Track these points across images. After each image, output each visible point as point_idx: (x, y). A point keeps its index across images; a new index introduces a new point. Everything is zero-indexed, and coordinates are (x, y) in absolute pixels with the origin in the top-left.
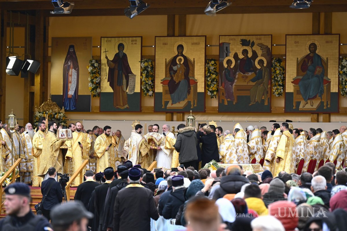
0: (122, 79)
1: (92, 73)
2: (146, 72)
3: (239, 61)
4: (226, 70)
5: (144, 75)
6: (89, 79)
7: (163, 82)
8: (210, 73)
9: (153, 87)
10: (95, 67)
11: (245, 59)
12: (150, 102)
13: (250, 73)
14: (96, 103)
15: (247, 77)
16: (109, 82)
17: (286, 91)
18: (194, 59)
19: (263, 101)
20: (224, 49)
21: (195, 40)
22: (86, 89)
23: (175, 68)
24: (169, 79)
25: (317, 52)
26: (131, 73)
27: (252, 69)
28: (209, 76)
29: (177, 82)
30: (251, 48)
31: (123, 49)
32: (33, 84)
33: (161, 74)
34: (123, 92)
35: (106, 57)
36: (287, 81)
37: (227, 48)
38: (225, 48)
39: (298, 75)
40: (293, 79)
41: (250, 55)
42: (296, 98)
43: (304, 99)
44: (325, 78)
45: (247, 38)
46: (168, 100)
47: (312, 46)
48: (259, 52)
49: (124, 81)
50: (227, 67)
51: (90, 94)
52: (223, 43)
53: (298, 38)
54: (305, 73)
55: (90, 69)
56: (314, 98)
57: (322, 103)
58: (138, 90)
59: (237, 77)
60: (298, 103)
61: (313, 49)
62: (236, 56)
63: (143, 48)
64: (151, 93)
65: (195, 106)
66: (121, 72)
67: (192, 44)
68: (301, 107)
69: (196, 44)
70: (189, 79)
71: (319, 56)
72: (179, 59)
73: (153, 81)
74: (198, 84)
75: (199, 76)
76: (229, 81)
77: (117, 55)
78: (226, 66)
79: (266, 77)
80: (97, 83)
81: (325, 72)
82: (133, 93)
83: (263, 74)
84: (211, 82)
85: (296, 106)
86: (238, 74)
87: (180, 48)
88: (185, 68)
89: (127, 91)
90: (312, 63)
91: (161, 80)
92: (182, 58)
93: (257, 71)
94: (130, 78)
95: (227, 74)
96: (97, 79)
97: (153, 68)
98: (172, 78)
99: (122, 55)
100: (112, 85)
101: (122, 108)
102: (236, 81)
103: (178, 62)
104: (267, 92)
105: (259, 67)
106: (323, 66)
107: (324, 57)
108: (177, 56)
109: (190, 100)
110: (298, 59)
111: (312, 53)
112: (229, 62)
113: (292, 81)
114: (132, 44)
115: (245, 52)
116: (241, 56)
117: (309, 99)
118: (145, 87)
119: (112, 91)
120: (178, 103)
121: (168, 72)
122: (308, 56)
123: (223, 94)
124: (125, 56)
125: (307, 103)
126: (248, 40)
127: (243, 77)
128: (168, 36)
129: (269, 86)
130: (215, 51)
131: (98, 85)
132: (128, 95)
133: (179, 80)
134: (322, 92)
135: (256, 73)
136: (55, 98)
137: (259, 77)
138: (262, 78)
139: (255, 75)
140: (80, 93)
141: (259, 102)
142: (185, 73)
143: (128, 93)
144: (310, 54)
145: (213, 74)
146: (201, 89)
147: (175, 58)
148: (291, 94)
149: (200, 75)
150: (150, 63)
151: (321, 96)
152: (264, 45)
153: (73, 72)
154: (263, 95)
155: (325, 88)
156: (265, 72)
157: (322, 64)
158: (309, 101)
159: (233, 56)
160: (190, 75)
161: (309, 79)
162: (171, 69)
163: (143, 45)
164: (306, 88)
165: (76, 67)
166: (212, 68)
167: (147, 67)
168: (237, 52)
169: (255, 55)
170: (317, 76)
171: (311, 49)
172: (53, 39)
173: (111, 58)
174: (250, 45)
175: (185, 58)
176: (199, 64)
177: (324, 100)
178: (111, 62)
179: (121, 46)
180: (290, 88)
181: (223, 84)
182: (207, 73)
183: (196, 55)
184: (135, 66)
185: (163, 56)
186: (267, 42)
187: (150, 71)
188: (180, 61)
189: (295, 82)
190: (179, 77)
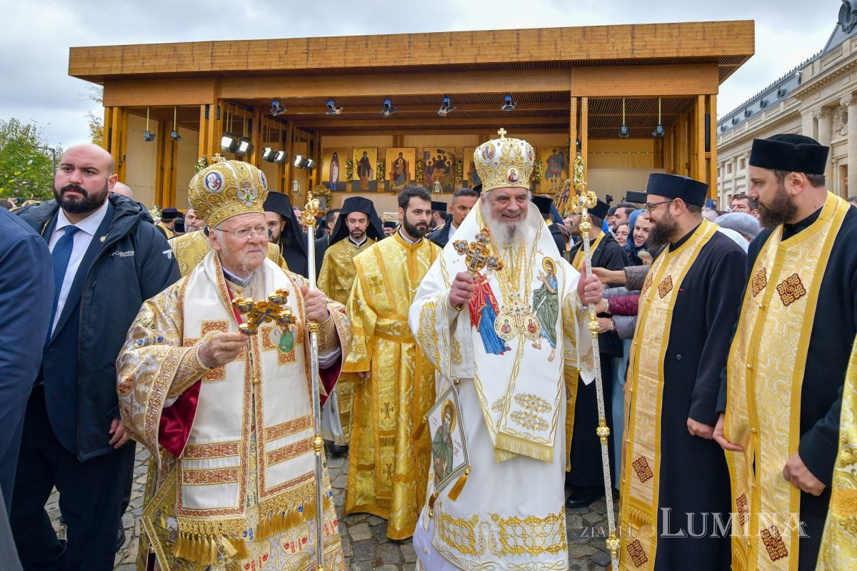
0: (365, 172)
1: (347, 168)
2: (380, 168)
3: (435, 162)
4: (428, 167)
6: (346, 172)
7: (390, 174)
9: (384, 177)
10: (350, 165)
11: (439, 161)
12: (382, 186)
13: (442, 169)
14: (349, 187)
16: (357, 174)
19: (450, 185)
20: (426, 155)
21: (410, 149)
22: (344, 178)
23: (397, 166)
24: (394, 172)
26: (371, 168)
27: (443, 167)
29: (398, 174)
31: (366, 155)
32: (311, 174)
33: (389, 169)
34: (366, 180)
35: (356, 160)
37: (428, 154)
41: (442, 158)
48: (448, 157)
49: (367, 173)
50: (429, 165)
51: (346, 181)
52: (426, 152)
55: (346, 166)
58: (375, 179)
62: (434, 159)
63: (378, 154)
64: (382, 180)
66: (365, 168)
67: (409, 152)
70: (406, 172)
73: (384, 173)
76: (429, 173)
77: (363, 158)
83: (450, 170)
84: (419, 174)
86: (435, 170)
87: (401, 154)
88: (404, 166)
89: (368, 179)
94: (370, 172)
95: (428, 169)
96: (351, 172)
97: (384, 166)
98: (396, 172)
100: (359, 176)
101: (365, 189)
102: (434, 173)
103: (399, 163)
105: (447, 165)
108: (399, 159)
112: (430, 162)
115: (439, 157)
116: (437, 159)
118: (379, 177)
119: (359, 179)
120: (399, 186)
121: (393, 168)
124: (367, 159)
128: (393, 147)
129: (453, 177)
130: (421, 156)
131: (351, 176)
133: (400, 173)
135: (445, 169)
136: (324, 183)
137: (447, 171)
138: (449, 172)
140: (340, 180)
142: (403, 169)
146: (413, 178)
147: (397, 160)
150: (382, 163)
153: (336, 168)
154: (450, 181)
156: (451, 168)
162: (395, 166)
163: (378, 152)
165: (338, 165)
166: (419, 166)
167: (381, 165)
169: (445, 158)
172: (324, 149)
173: (359, 160)
175: (404, 160)
178: (359, 162)
179: (365, 153)
181: (426, 176)
182: (417, 169)
183: (410, 158)
184: (374, 164)
185: (391, 158)
186: (452, 151)
187: (382, 168)
188: (401, 161)
189: (469, 174)
190: (400, 171)
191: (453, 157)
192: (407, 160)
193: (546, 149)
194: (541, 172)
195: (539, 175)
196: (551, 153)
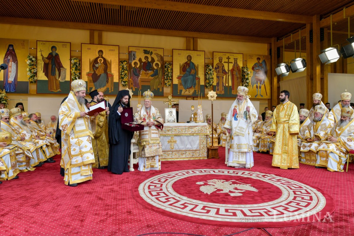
0: (55, 71)
1: (30, 65)
2: (75, 66)
3: (142, 64)
4: (134, 69)
5: (74, 69)
6: (28, 69)
8: (124, 70)
9: (80, 77)
10: (33, 61)
11: (147, 62)
13: (150, 71)
14: (33, 88)
15: (148, 74)
16: (44, 73)
17: (173, 83)
18: (111, 60)
19: (159, 89)
20: (131, 55)
21: (112, 48)
22: (24, 76)
23: (97, 65)
24: (93, 72)
25: (192, 61)
26: (62, 67)
27: (151, 69)
28: (123, 71)
29: (99, 75)
30: (150, 56)
31: (55, 50)
33: (86, 69)
34: (56, 79)
35: (42, 55)
36: (174, 77)
37: (134, 54)
38: (133, 55)
39: (180, 74)
40: (178, 76)
41: (150, 60)
42: (180, 88)
43: (185, 88)
44: (197, 76)
45: (148, 49)
46: (92, 87)
47: (189, 57)
49: (57, 73)
50: (135, 67)
51: (28, 80)
52: (131, 51)
53: (180, 52)
54: (185, 73)
55: (28, 62)
56: (191, 88)
57: (195, 91)
58: (68, 79)
59: (141, 73)
60: (181, 91)
61: (190, 59)
62: (140, 60)
63: (71, 52)
65: (112, 91)
66: (54, 66)
67: (110, 50)
68: (183, 93)
69: (112, 50)
70: (107, 73)
71: (193, 63)
72: (100, 60)
73: (80, 73)
74: (114, 76)
75: (114, 72)
76: (136, 76)
77: (51, 54)
78: (133, 66)
79: (160, 74)
80: (34, 73)
81: (196, 73)
82: (64, 81)
83: (159, 72)
84: (125, 75)
85: (180, 92)
86: (142, 72)
87: (101, 52)
88: (104, 66)
89: (60, 79)
90: (189, 67)
91: (87, 73)
92: (102, 59)
93: (155, 70)
94: (61, 71)
95: (134, 71)
96: (35, 70)
97: (80, 64)
98: (95, 72)
99: (55, 54)
100: (47, 75)
101: (56, 91)
102: (140, 76)
103: (99, 62)
104: (161, 84)
105: (155, 68)
106: (195, 69)
107: (196, 64)
108: (99, 57)
109: (108, 87)
110: (180, 64)
111: (189, 61)
112: (136, 64)
113: (177, 77)
114: (63, 47)
115: (146, 58)
116: (144, 60)
117: (187, 88)
118: (74, 77)
119: (47, 79)
120: (99, 89)
121: (92, 68)
122: (186, 63)
123: (132, 84)
124: (57, 55)
125: (186, 91)
126: (148, 51)
127: (145, 73)
128: (90, 44)
129: (163, 80)
130: (125, 56)
131: (35, 74)
132: (60, 82)
133: (100, 73)
134: (195, 84)
135: (154, 72)
137: (156, 74)
138: (158, 75)
139: (153, 73)
140: (19, 80)
141: (156, 89)
142: (104, 69)
143: (60, 81)
144: (187, 61)
145: (126, 70)
146: (116, 79)
147: (97, 59)
148: (176, 85)
149: (116, 71)
150: (78, 61)
151: (194, 87)
152: (158, 54)
154: (159, 85)
155: (197, 82)
156: (160, 71)
157: (195, 68)
158: (187, 90)
159: (138, 60)
160: (108, 70)
161: (187, 76)
162: (94, 66)
163: (71, 50)
164: (186, 82)
165: (15, 61)
166: (125, 66)
167: (76, 63)
168: (141, 57)
169: (153, 60)
170: (192, 75)
171: (188, 59)
174: (150, 54)
175: (104, 59)
176: (114, 64)
177: (197, 89)
178: (46, 59)
179: (53, 48)
180: (176, 81)
181: (132, 77)
182: (121, 70)
183: (112, 58)
184: (66, 62)
185: (88, 57)
186: (161, 53)
187: (77, 67)
188: (101, 61)
189: (179, 78)
190: (100, 72)
191: (162, 59)
192: (108, 59)
193: (251, 56)
194: (249, 77)
195: (248, 81)
196: (257, 62)
